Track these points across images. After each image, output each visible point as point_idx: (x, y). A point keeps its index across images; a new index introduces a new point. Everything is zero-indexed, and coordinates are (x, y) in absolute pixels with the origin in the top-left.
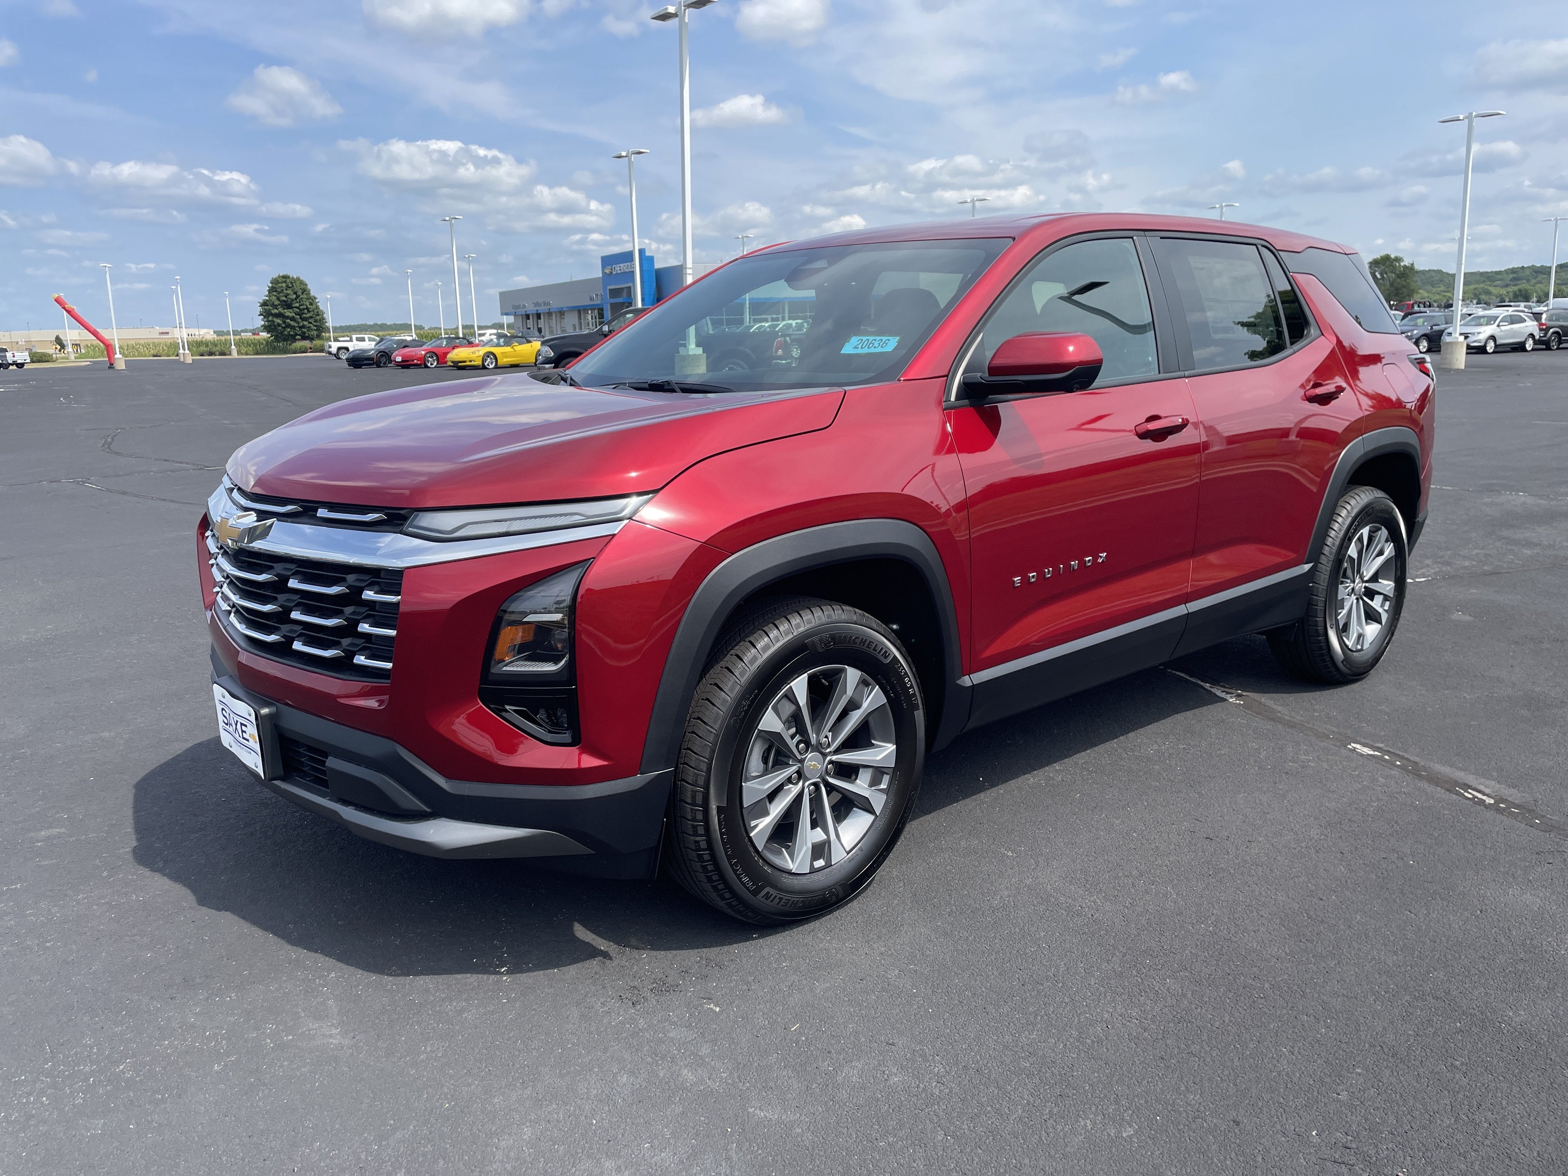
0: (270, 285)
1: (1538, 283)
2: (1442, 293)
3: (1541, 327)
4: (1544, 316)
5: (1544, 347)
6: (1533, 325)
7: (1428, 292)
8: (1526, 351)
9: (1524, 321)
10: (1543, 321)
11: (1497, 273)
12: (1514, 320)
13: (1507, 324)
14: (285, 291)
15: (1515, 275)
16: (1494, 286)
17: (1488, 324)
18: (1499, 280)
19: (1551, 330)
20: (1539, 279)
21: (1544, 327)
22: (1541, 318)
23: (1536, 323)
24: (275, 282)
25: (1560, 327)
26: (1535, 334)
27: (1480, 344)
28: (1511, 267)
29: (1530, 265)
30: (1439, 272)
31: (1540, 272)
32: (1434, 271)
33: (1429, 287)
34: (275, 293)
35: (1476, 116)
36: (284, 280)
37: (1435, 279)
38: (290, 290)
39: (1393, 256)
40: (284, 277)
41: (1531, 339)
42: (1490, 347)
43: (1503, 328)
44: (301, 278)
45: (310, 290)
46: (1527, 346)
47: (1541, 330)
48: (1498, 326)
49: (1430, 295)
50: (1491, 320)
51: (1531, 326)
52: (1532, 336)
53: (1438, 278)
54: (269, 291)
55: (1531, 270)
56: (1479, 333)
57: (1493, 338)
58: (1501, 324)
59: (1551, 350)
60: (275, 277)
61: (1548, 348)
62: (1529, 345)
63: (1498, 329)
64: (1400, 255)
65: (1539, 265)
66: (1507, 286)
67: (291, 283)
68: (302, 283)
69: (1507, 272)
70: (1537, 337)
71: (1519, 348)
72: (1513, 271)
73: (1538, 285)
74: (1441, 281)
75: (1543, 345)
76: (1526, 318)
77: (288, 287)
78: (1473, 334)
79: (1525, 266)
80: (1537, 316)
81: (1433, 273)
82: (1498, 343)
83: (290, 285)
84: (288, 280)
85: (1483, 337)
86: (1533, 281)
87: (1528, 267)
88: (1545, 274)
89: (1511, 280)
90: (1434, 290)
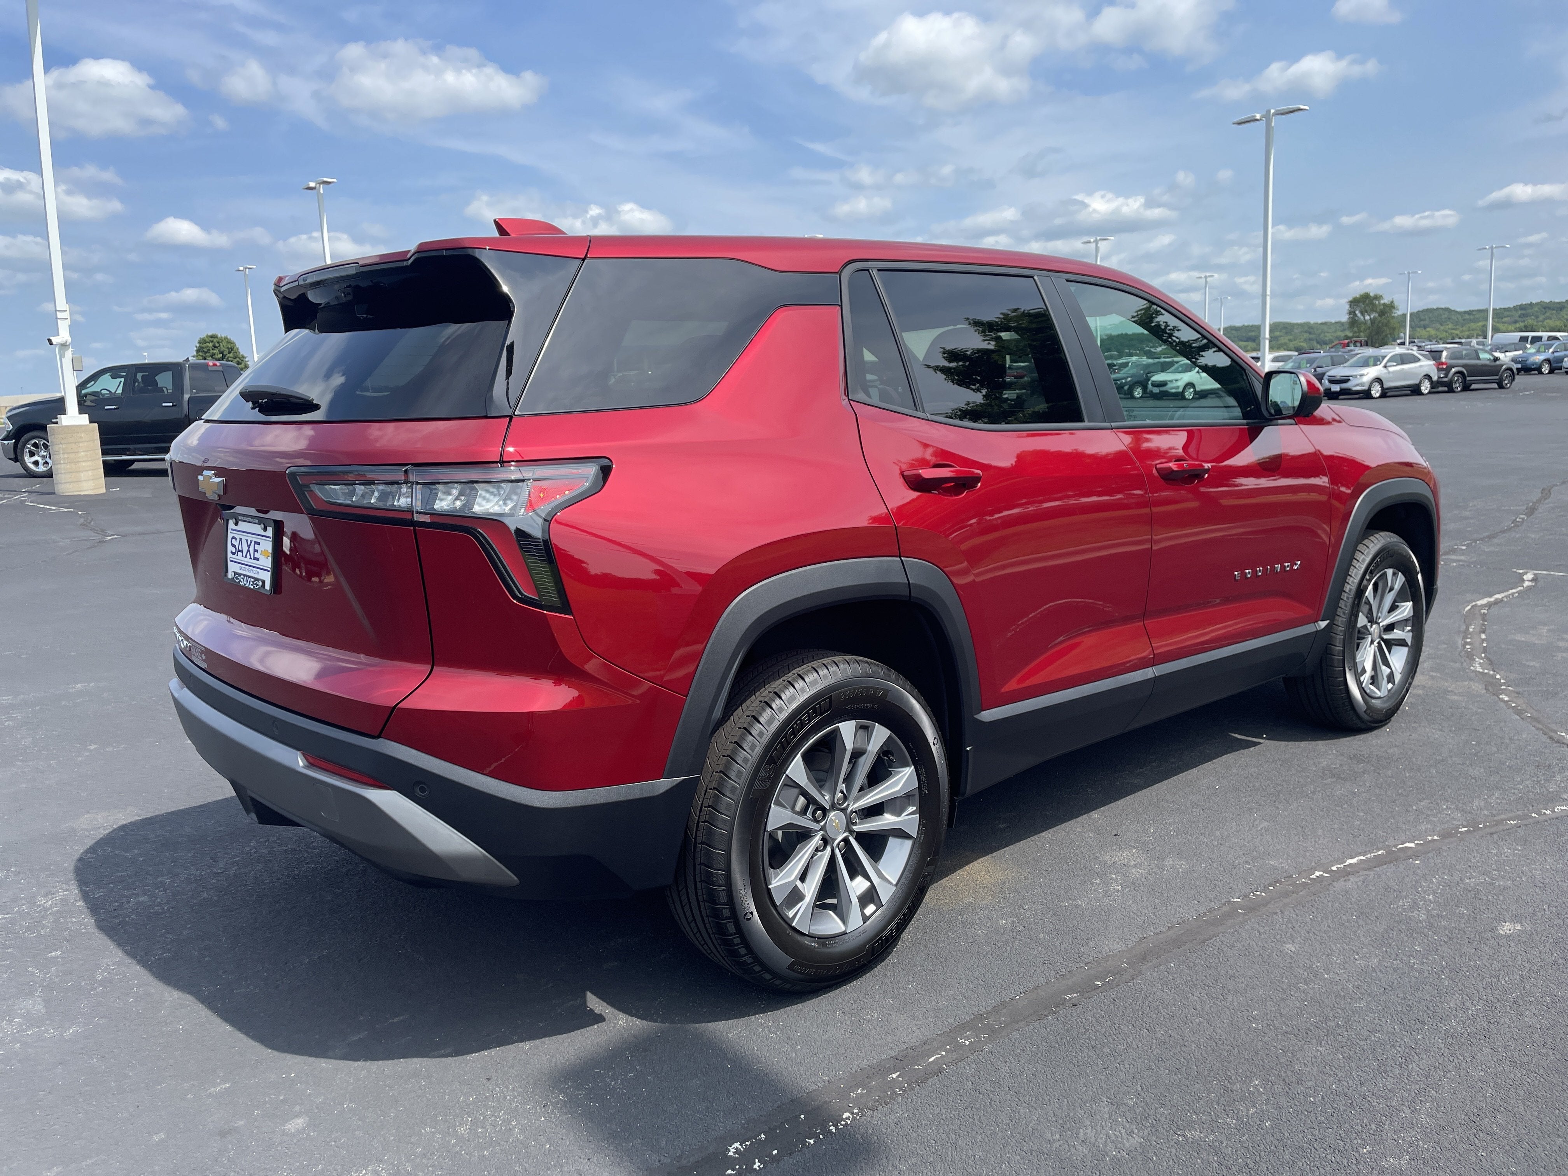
0: (198, 345)
1: (1546, 319)
2: (1450, 331)
3: (1441, 367)
4: (1445, 354)
5: (1446, 389)
6: (1429, 365)
7: (1437, 330)
8: (1422, 394)
9: (1419, 360)
10: (1443, 360)
11: (1505, 309)
12: (1403, 359)
13: (1395, 364)
14: (212, 351)
15: (1523, 312)
16: (1503, 323)
17: (1375, 365)
18: (1508, 316)
19: (1453, 370)
20: (1547, 314)
21: (1444, 367)
22: (1440, 357)
23: (1432, 362)
24: (202, 342)
25: (1464, 366)
26: (1431, 375)
27: (1363, 388)
28: (1519, 304)
29: (1539, 301)
30: (1447, 310)
31: (1549, 308)
32: (1442, 309)
33: (1438, 325)
34: (200, 354)
35: (1276, 114)
36: (212, 339)
37: (1443, 316)
38: (217, 350)
39: (1372, 295)
40: (212, 337)
41: (1427, 381)
42: (1376, 391)
43: (1391, 369)
44: (229, 337)
45: (238, 349)
46: (1423, 388)
47: (1439, 370)
48: (1385, 367)
49: (1438, 333)
50: (1376, 361)
51: (1427, 365)
52: (1428, 377)
53: (1446, 316)
54: (198, 351)
55: (1539, 306)
56: (1362, 375)
57: (1379, 380)
58: (1389, 364)
59: (1454, 392)
60: (202, 337)
61: (1451, 390)
62: (1425, 387)
63: (1385, 371)
64: (1380, 293)
65: (1547, 301)
66: (1515, 322)
67: (218, 343)
68: (229, 342)
69: (1515, 308)
70: (1435, 378)
71: (1415, 390)
72: (1522, 307)
73: (1548, 321)
74: (1449, 319)
75: (1443, 387)
76: (1420, 357)
77: (215, 347)
78: (1355, 377)
79: (1534, 302)
80: (1435, 355)
81: (1441, 311)
82: (1385, 386)
83: (217, 345)
84: (215, 340)
85: (1366, 379)
86: (1541, 318)
87: (1537, 304)
88: (1553, 310)
89: (1520, 317)
90: (1442, 328)
